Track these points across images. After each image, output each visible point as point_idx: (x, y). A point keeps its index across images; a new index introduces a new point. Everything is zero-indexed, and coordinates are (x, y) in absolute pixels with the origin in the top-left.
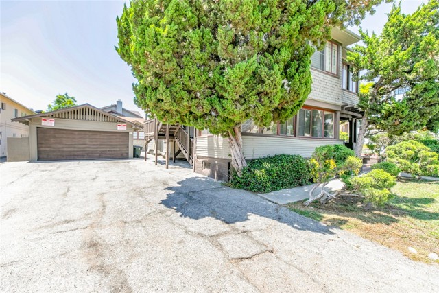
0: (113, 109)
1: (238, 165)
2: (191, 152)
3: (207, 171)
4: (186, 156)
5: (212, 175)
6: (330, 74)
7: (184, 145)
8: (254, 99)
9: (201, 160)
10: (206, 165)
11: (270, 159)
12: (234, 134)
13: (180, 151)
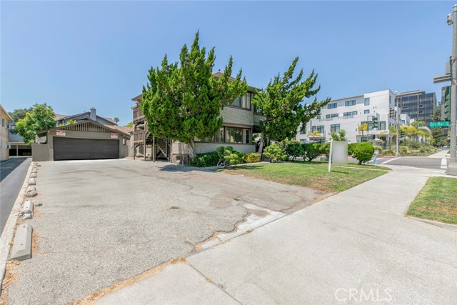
0: (87, 116)
1: (192, 156)
2: (169, 152)
3: (179, 161)
4: (165, 155)
5: (181, 163)
6: (246, 109)
7: (164, 148)
8: (194, 131)
9: (175, 156)
10: (178, 158)
11: (208, 154)
12: (190, 142)
13: (160, 152)
